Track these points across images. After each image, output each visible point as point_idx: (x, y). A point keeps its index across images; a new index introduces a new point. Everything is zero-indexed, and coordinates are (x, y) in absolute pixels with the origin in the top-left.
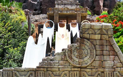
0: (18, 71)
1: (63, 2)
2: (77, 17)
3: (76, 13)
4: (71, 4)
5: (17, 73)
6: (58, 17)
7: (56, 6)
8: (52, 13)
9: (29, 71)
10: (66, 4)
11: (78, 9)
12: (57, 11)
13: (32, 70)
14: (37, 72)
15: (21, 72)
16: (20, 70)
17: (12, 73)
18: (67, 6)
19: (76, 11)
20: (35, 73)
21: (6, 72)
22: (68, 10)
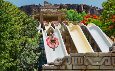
0: (90, 57)
1: (46, 7)
2: (58, 19)
3: (57, 15)
4: (53, 8)
5: (90, 59)
6: (43, 18)
7: (41, 10)
8: (39, 15)
9: (103, 57)
10: (49, 8)
11: (59, 12)
12: (42, 14)
13: (107, 56)
14: (113, 58)
15: (93, 58)
16: (93, 56)
17: (83, 59)
18: (50, 10)
19: (58, 14)
20: (111, 59)
21: (76, 58)
22: (51, 13)
